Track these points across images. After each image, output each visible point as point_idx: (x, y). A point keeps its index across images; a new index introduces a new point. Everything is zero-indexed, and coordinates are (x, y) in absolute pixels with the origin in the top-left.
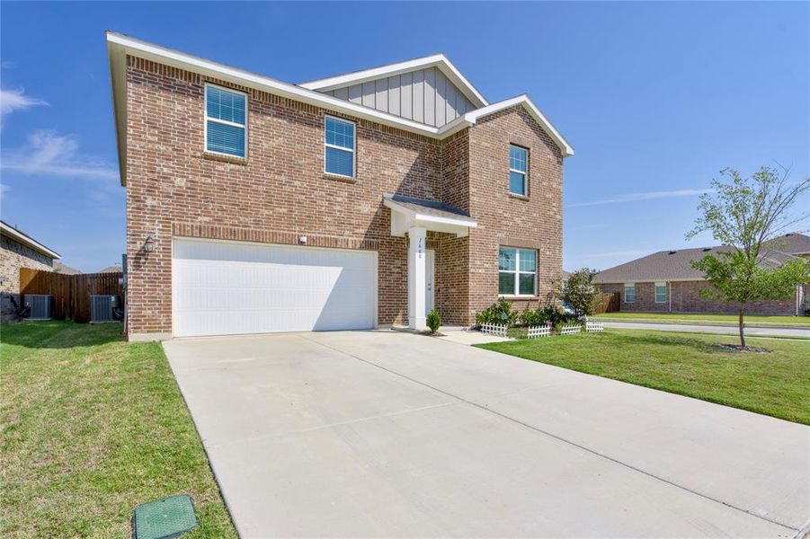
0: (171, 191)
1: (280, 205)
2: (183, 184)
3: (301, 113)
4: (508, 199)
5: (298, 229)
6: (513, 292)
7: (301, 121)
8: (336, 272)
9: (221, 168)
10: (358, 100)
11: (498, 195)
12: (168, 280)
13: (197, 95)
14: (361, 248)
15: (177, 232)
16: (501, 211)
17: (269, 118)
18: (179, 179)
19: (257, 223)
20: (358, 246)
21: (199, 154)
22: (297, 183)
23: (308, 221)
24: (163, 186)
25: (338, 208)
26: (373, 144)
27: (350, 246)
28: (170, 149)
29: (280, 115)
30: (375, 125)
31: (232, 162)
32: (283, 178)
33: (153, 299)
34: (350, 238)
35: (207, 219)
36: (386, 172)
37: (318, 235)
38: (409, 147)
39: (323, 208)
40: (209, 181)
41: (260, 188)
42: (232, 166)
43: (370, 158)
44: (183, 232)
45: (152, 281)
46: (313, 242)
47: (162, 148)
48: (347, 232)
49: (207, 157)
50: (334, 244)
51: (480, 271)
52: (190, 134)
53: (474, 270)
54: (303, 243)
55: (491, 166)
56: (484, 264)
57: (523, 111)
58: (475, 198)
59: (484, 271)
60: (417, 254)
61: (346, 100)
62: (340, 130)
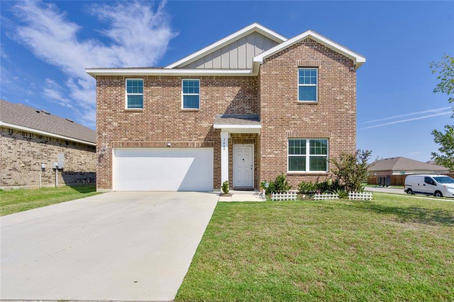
0: (112, 128)
1: (158, 129)
2: (116, 125)
3: (169, 81)
4: (296, 106)
5: (167, 139)
6: (305, 170)
7: (169, 85)
8: (190, 160)
9: (131, 115)
10: (202, 66)
11: (287, 104)
12: (110, 166)
13: (122, 85)
14: (202, 147)
15: (114, 146)
16: (290, 115)
17: (153, 87)
18: (115, 123)
19: (147, 139)
20: (200, 145)
21: (123, 111)
22: (166, 117)
23: (172, 135)
24: (109, 127)
25: (189, 126)
26: (210, 88)
27: (195, 146)
28: (111, 110)
29: (158, 85)
30: (211, 77)
31: (136, 112)
32: (160, 115)
33: (105, 175)
34: (196, 142)
35: (126, 139)
36: (218, 103)
37: (177, 142)
38: (234, 85)
39: (180, 128)
40: (126, 122)
41: (149, 122)
42: (136, 114)
43: (208, 96)
44: (116, 146)
45: (105, 166)
46: (174, 145)
47: (109, 111)
48: (194, 139)
49: (126, 112)
50: (186, 145)
51: (270, 156)
52: (119, 103)
53: (265, 156)
54: (169, 146)
55: (280, 86)
56: (274, 152)
57: (310, 42)
58: (266, 109)
59: (274, 156)
60: (222, 148)
61: (195, 68)
62: (191, 85)
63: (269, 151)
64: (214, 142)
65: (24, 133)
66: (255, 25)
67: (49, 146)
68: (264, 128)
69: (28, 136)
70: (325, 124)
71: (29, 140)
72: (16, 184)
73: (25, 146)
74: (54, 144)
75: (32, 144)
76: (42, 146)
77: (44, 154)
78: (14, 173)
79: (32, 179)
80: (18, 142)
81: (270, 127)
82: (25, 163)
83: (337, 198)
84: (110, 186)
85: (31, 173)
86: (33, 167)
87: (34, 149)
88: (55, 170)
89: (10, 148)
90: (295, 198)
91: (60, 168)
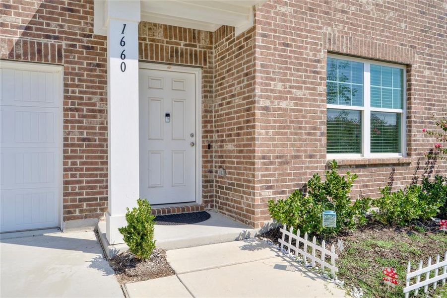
6: (359, 151)
51: (283, 104)
53: (267, 103)
56: (293, 90)
59: (292, 105)
60: (114, 63)
63: (279, 86)
64: (64, 43)
70: (403, 25)
81: (284, 9)
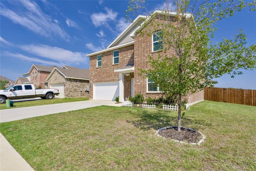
1: (105, 74)
2: (94, 74)
3: (109, 53)
4: (151, 55)
7: (109, 55)
9: (98, 70)
10: (120, 44)
11: (146, 55)
13: (96, 58)
17: (104, 57)
19: (102, 78)
21: (96, 68)
22: (108, 69)
23: (109, 77)
26: (122, 53)
27: (117, 80)
29: (106, 56)
31: (100, 68)
32: (106, 68)
35: (96, 79)
36: (125, 59)
37: (111, 79)
38: (131, 49)
40: (97, 72)
41: (103, 71)
43: (121, 57)
44: (94, 82)
46: (110, 81)
48: (116, 77)
50: (114, 80)
52: (95, 65)
53: (136, 84)
54: (108, 81)
55: (143, 46)
56: (140, 81)
57: (158, 16)
58: (136, 59)
59: (140, 83)
60: (120, 81)
61: (117, 45)
62: (116, 53)
63: (138, 81)
65: (74, 79)
66: (140, 16)
67: (84, 83)
68: (135, 69)
69: (76, 80)
71: (76, 81)
72: (71, 96)
73: (75, 83)
74: (86, 82)
75: (77, 83)
76: (81, 83)
77: (82, 86)
78: (71, 93)
79: (77, 95)
80: (72, 82)
81: (138, 68)
82: (74, 89)
83: (155, 108)
84: (92, 98)
85: (76, 93)
86: (77, 91)
87: (78, 85)
88: (85, 91)
89: (69, 85)
90: (132, 106)
91: (87, 91)
